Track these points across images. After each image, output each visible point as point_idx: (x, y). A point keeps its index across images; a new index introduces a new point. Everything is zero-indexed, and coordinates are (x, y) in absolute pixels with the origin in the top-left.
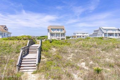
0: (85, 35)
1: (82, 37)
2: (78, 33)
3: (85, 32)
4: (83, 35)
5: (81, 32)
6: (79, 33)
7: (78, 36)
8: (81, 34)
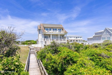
0: (79, 39)
1: (76, 41)
2: (71, 37)
3: (78, 36)
4: (77, 39)
5: (74, 36)
6: (73, 37)
7: (71, 41)
8: (74, 37)
